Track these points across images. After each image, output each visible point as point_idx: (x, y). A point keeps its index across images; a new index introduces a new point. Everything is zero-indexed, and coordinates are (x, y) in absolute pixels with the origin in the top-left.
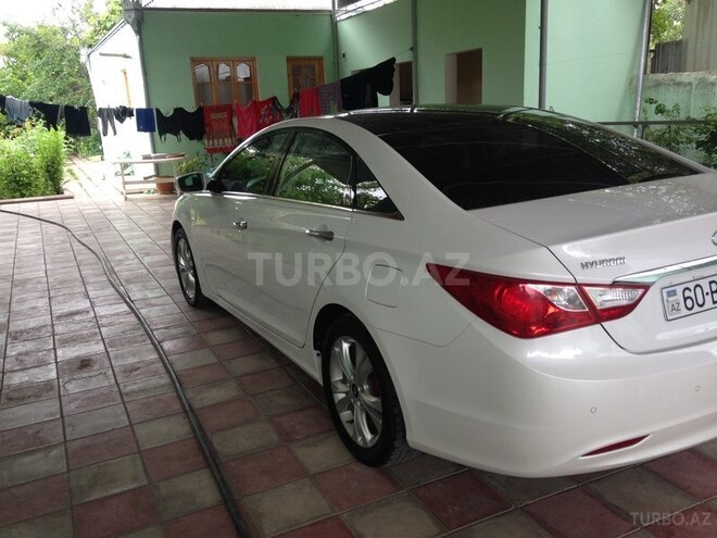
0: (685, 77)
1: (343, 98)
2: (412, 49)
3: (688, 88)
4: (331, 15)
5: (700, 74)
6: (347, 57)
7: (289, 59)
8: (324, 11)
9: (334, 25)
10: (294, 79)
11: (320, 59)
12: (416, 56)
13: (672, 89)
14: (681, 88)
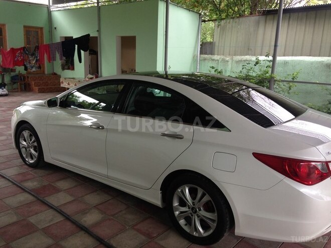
0: (216, 57)
1: (63, 51)
2: (98, 31)
3: (217, 62)
4: (48, 7)
5: (222, 57)
6: (57, 29)
7: (25, 27)
8: (43, 5)
9: (49, 13)
10: (27, 37)
11: (41, 28)
12: (100, 34)
13: (210, 62)
14: (214, 62)
